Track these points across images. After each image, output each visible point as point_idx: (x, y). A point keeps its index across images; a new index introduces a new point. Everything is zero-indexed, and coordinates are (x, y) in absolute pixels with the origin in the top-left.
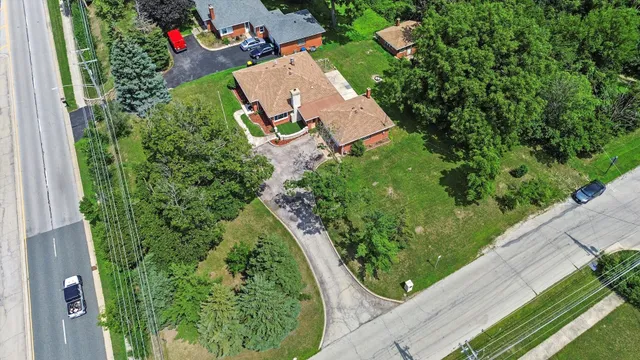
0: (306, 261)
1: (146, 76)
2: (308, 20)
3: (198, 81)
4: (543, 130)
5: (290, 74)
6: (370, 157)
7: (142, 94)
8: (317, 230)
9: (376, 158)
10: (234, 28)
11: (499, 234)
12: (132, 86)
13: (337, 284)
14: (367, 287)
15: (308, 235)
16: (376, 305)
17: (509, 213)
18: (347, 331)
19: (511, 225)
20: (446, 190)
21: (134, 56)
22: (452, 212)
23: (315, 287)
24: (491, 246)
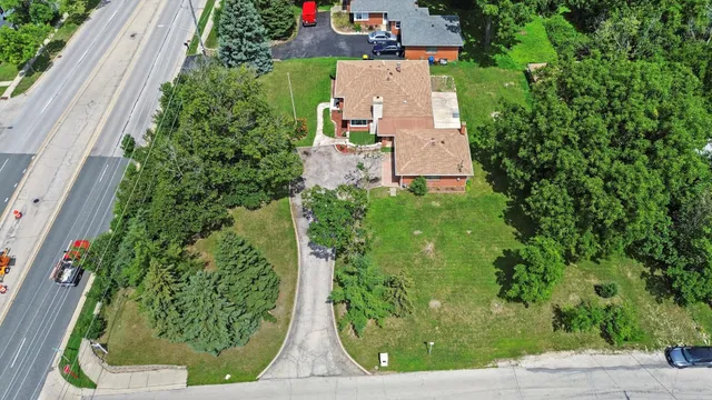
0: (295, 282)
1: (249, 39)
2: (450, 28)
3: (309, 60)
4: (666, 250)
5: (388, 79)
6: (431, 201)
7: (241, 56)
8: (326, 256)
9: (436, 204)
10: (371, 15)
11: (534, 353)
12: (231, 45)
13: (313, 321)
14: (341, 338)
15: (314, 257)
16: (340, 363)
17: (562, 333)
18: (294, 374)
19: (557, 349)
20: (497, 274)
21: (241, 15)
22: (488, 301)
23: (289, 313)
24: (513, 362)
